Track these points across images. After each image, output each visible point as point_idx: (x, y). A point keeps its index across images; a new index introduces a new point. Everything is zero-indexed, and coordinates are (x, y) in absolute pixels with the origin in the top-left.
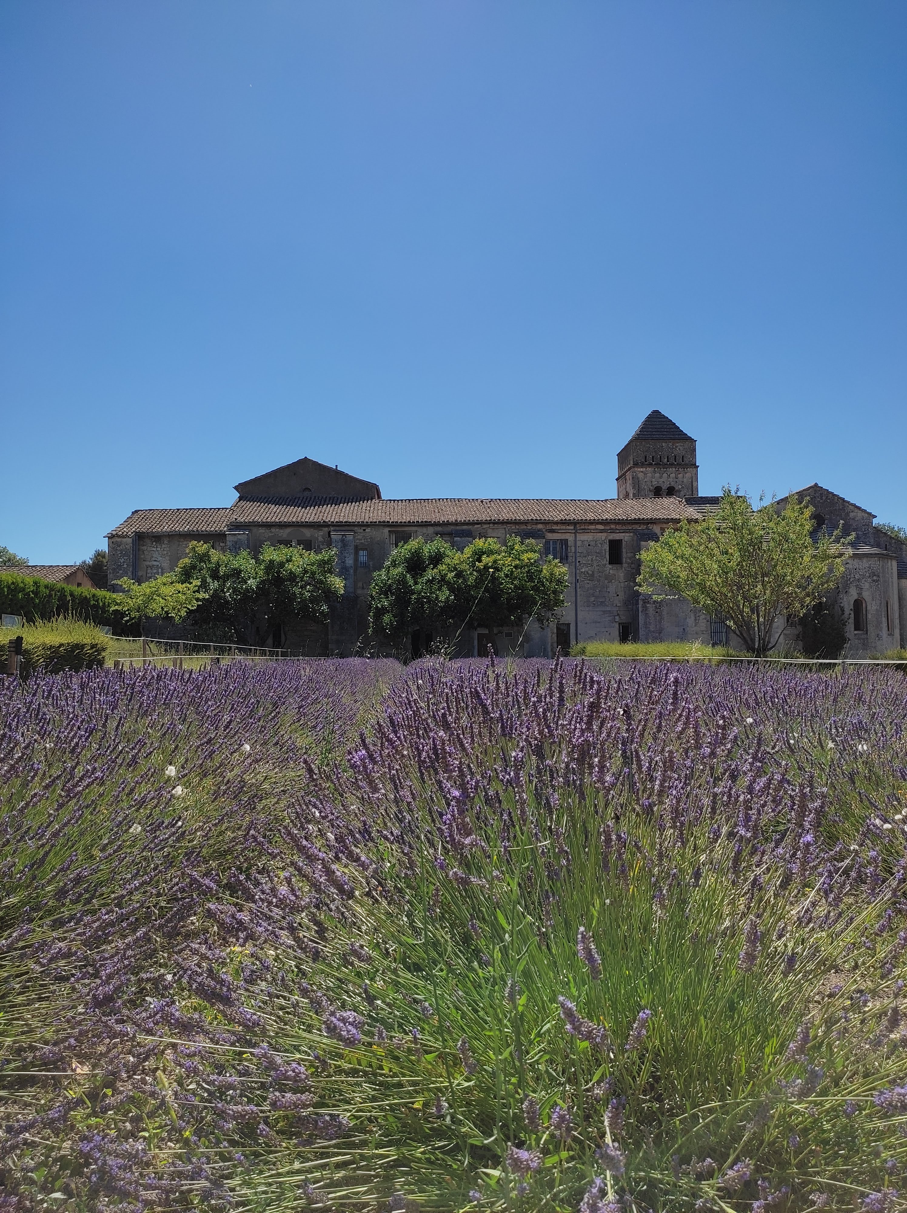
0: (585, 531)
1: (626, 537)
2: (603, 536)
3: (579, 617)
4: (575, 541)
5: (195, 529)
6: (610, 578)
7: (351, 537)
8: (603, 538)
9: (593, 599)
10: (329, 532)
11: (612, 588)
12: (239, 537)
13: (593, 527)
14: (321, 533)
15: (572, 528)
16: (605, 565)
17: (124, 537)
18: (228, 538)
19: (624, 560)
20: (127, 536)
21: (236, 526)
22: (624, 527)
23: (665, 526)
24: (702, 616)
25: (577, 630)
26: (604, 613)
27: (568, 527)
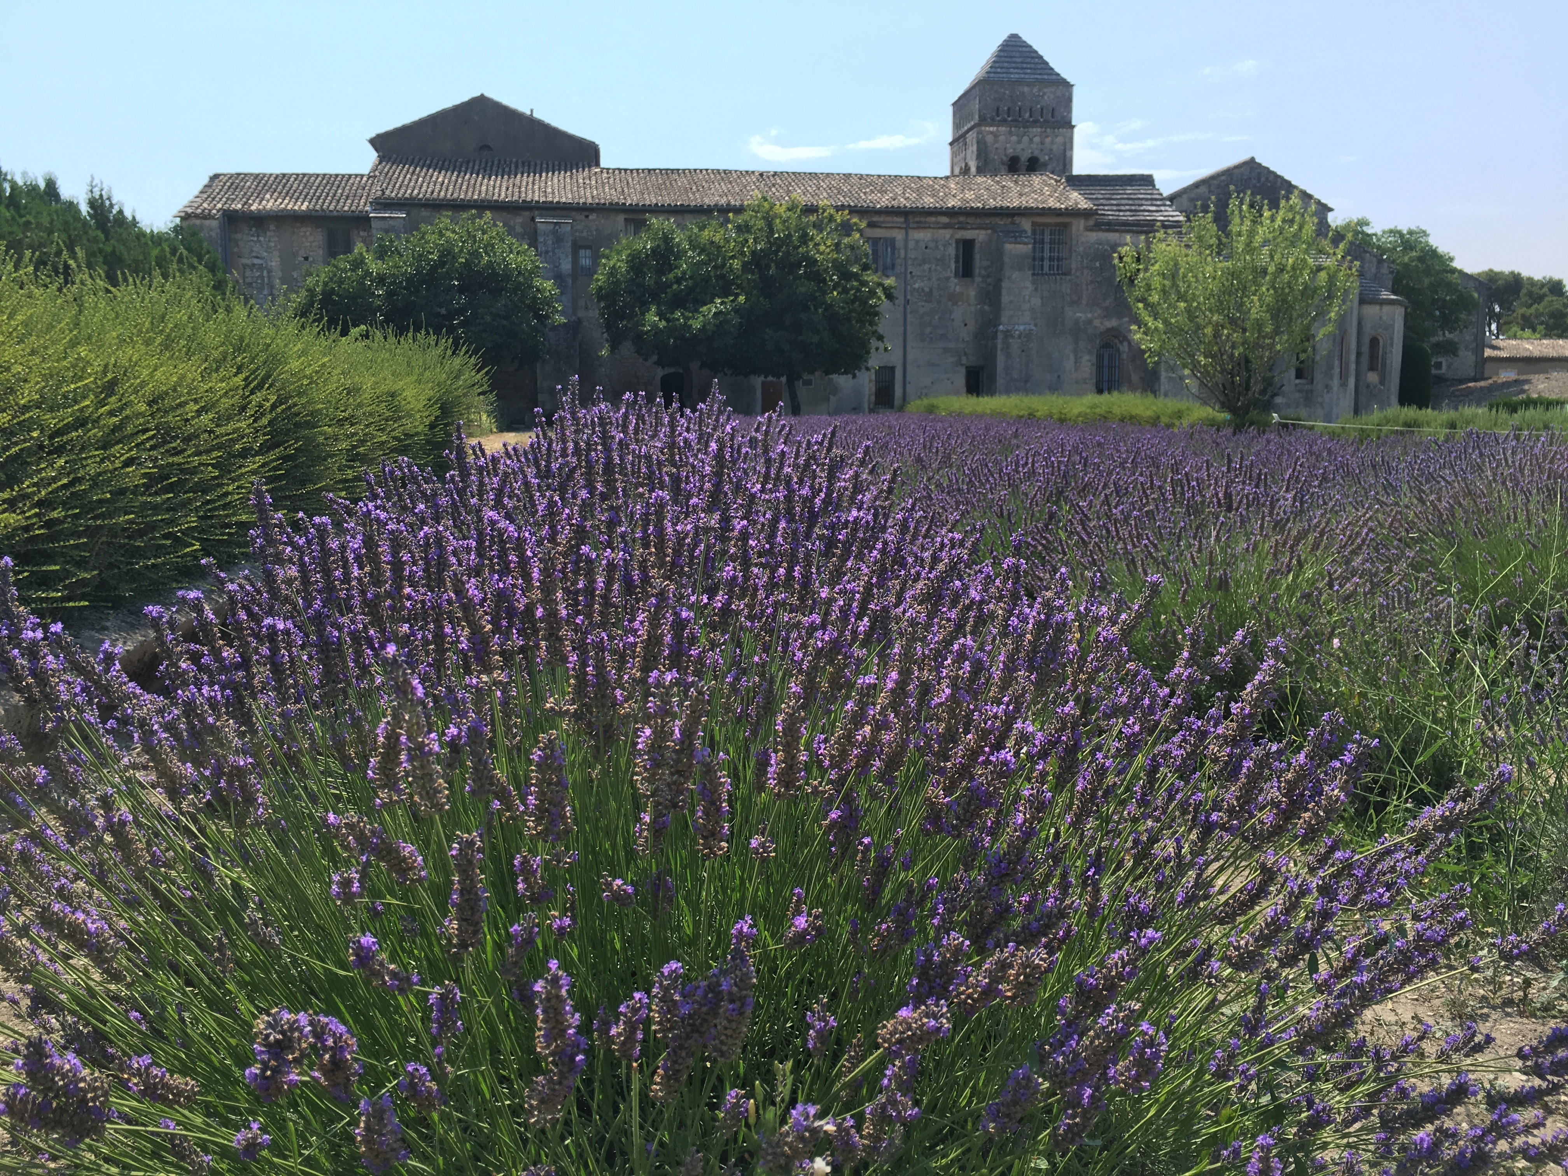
0: (921, 227)
1: (980, 236)
2: (947, 234)
3: (910, 357)
4: (906, 240)
5: (318, 207)
6: (954, 299)
7: (569, 228)
8: (948, 236)
9: (928, 330)
10: (533, 219)
11: (957, 314)
12: (391, 222)
13: (933, 219)
14: (519, 220)
15: (902, 220)
16: (948, 279)
17: (205, 218)
18: (374, 224)
19: (977, 271)
20: (209, 217)
21: (383, 204)
22: (978, 221)
23: (1039, 220)
24: (1086, 358)
25: (904, 377)
26: (946, 350)
27: (896, 219)
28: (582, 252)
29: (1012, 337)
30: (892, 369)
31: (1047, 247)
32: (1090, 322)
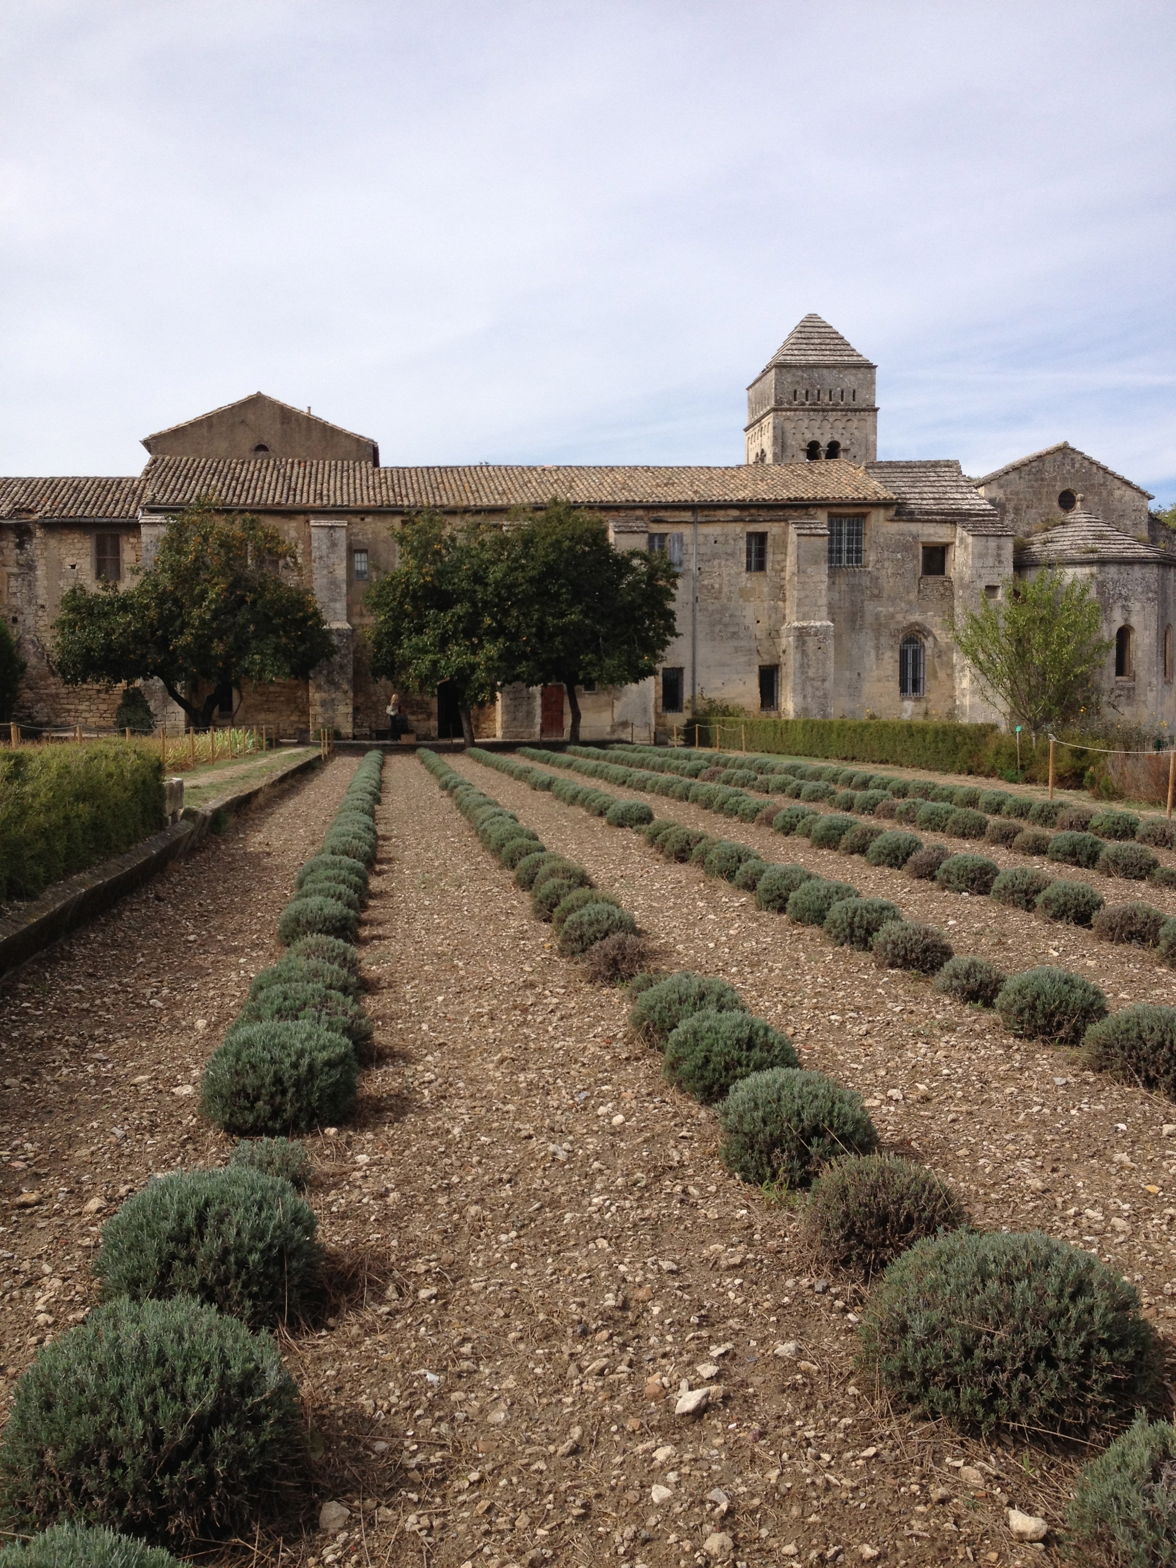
0: (710, 521)
1: (772, 528)
2: (737, 528)
3: (700, 657)
4: (695, 535)
5: (87, 513)
6: (745, 594)
7: (344, 531)
8: (739, 530)
9: (718, 628)
10: (307, 522)
11: (749, 610)
12: (162, 528)
13: (722, 512)
14: (294, 524)
15: (689, 514)
16: (739, 574)
18: (143, 530)
19: (770, 565)
21: (156, 510)
22: (770, 513)
23: (835, 510)
24: (888, 654)
25: (694, 678)
26: (737, 650)
27: (683, 514)
28: (357, 557)
29: (809, 634)
30: (680, 670)
31: (845, 538)
32: (892, 616)
